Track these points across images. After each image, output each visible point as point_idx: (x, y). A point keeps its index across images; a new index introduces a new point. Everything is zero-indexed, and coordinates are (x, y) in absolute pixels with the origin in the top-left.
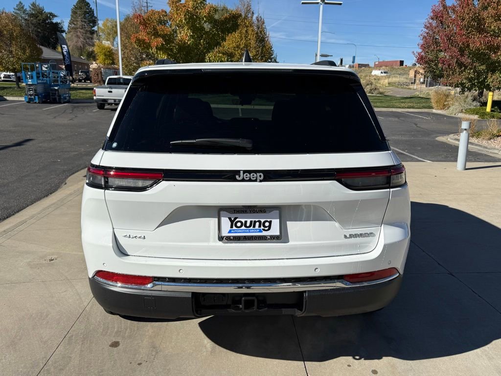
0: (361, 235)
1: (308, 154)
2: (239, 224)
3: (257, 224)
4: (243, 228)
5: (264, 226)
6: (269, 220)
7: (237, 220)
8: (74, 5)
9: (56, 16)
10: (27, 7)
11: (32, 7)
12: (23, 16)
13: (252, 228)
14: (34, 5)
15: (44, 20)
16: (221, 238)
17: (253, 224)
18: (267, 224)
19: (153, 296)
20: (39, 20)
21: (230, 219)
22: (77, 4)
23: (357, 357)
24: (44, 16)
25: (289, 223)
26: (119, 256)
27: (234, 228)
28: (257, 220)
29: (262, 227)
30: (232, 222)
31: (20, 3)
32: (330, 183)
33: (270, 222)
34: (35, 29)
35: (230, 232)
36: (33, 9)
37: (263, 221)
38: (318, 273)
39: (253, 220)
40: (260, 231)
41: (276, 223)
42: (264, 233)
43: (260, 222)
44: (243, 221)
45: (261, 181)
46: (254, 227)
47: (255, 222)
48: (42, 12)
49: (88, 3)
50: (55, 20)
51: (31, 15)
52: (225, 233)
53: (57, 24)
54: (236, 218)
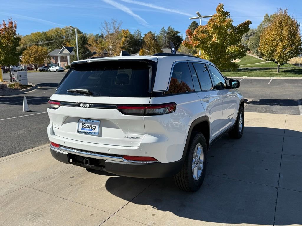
0: (133, 138)
1: (110, 97)
2: (85, 126)
3: (91, 127)
4: (86, 128)
5: (93, 128)
6: (95, 126)
7: (85, 124)
8: (190, 25)
9: (179, 32)
10: (166, 29)
11: (168, 29)
12: (164, 34)
13: (89, 128)
14: (169, 28)
15: (174, 35)
16: (78, 131)
17: (89, 127)
18: (94, 127)
19: (58, 152)
20: (171, 36)
21: (82, 123)
22: (191, 24)
23: (155, 207)
24: (173, 33)
25: (103, 128)
26: (51, 135)
27: (83, 128)
28: (91, 125)
29: (92, 129)
30: (83, 125)
31: (163, 28)
32: (114, 110)
33: (95, 127)
34: (169, 40)
35: (81, 129)
36: (169, 30)
37: (93, 126)
38: (109, 152)
39: (90, 125)
40: (92, 130)
41: (97, 127)
42: (93, 131)
43: (92, 126)
44: (86, 125)
45: (88, 108)
46: (90, 128)
47: (90, 126)
48: (173, 31)
49: (197, 23)
50: (179, 35)
51: (168, 34)
52: (80, 130)
53: (179, 37)
54: (84, 124)
